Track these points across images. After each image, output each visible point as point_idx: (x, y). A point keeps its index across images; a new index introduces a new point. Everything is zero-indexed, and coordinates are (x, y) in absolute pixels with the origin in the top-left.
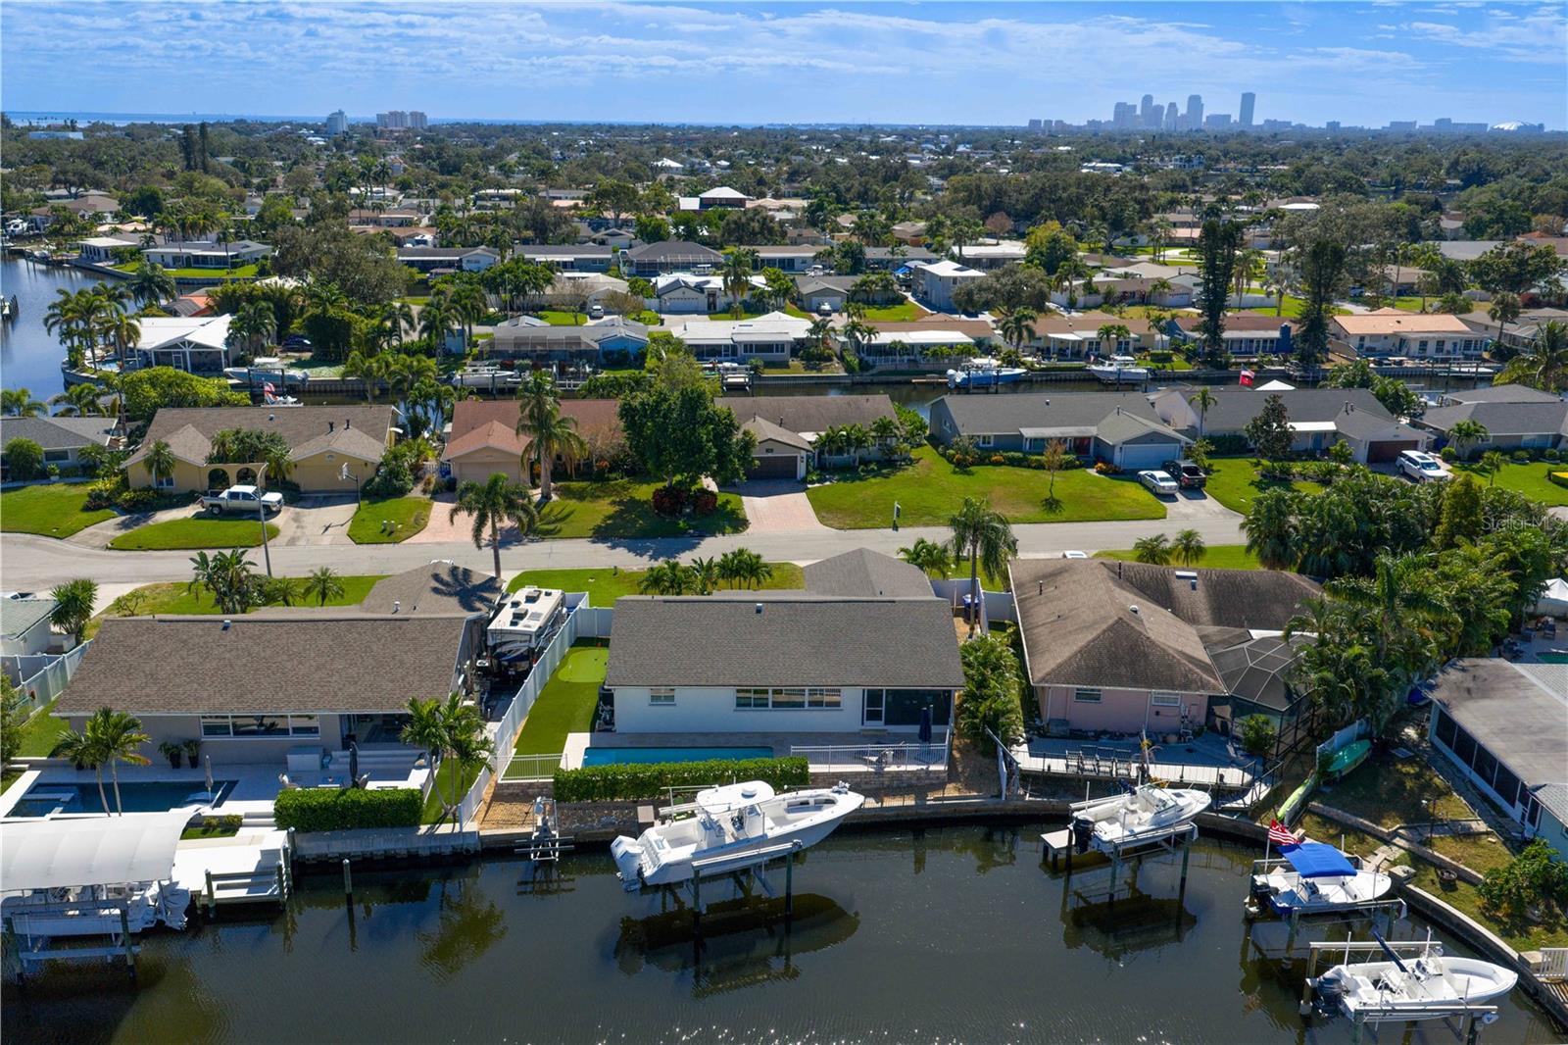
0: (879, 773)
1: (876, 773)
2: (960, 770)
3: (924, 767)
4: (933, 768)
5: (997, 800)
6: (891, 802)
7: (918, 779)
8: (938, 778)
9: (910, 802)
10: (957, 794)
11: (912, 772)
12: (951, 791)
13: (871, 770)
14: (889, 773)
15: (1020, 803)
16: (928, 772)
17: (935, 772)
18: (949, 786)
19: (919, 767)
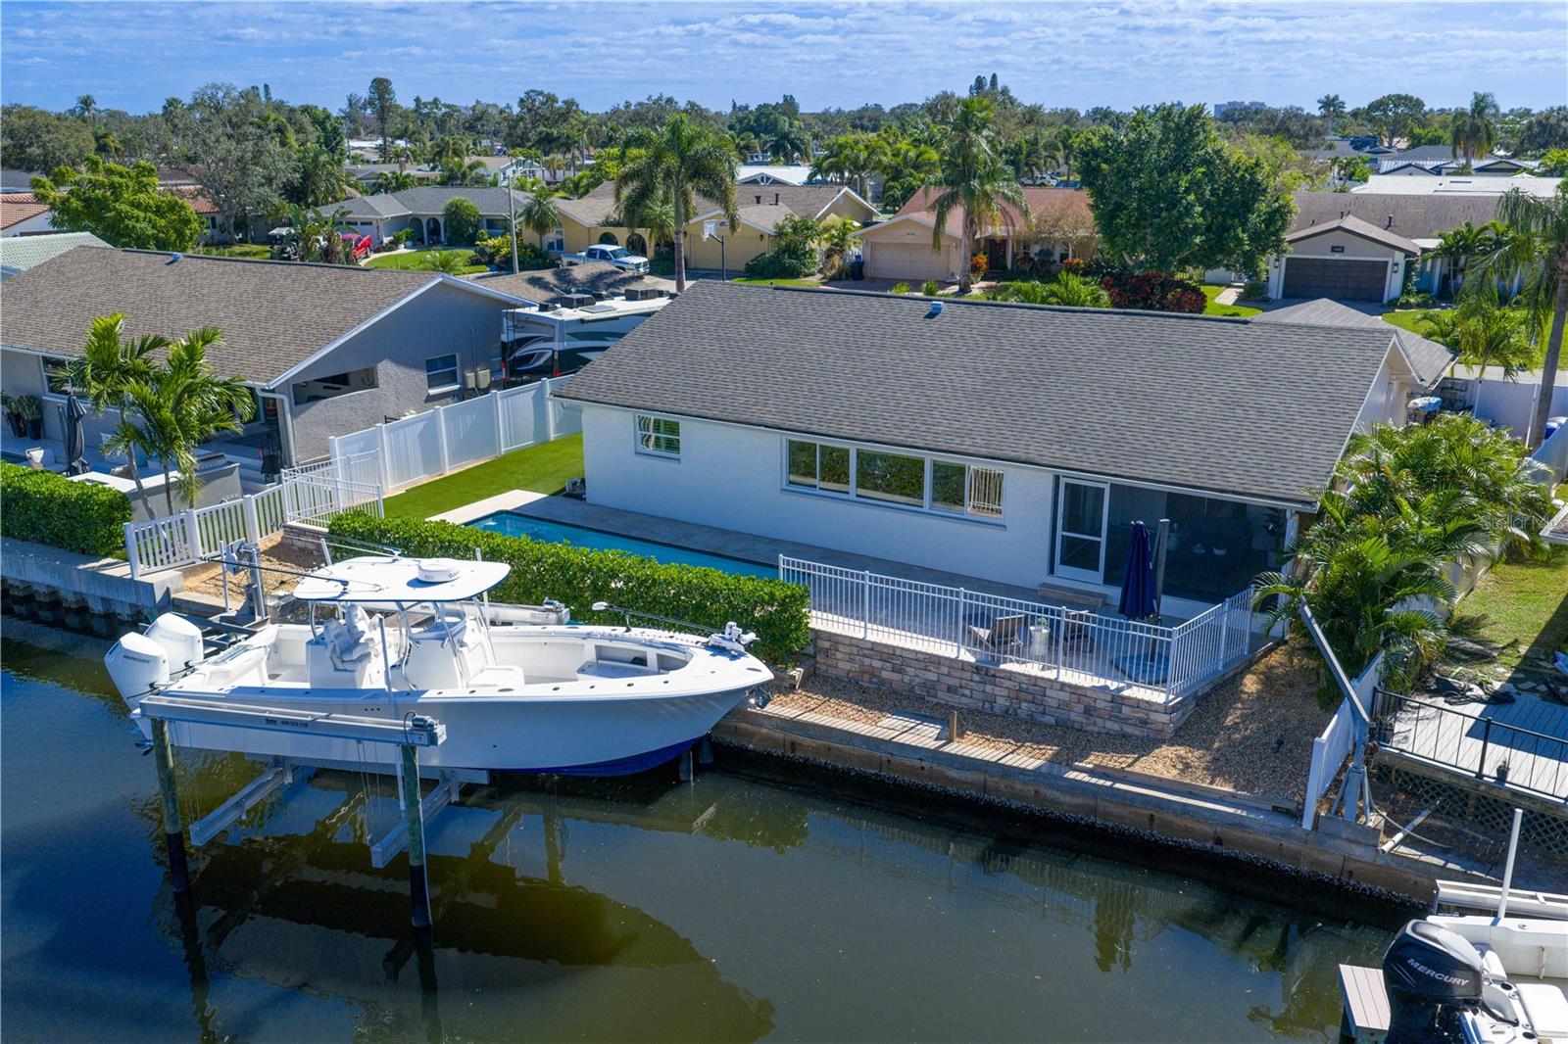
0: (984, 672)
1: (976, 669)
2: (1229, 721)
3: (1113, 685)
4: (1138, 692)
5: (1281, 823)
6: (974, 747)
7: (1088, 711)
8: (1144, 722)
9: (1027, 759)
10: (1171, 774)
11: (1075, 690)
12: (1161, 763)
13: (967, 657)
14: (1011, 675)
15: (1358, 851)
16: (1117, 700)
17: (1137, 704)
18: (1167, 751)
19: (1102, 682)
